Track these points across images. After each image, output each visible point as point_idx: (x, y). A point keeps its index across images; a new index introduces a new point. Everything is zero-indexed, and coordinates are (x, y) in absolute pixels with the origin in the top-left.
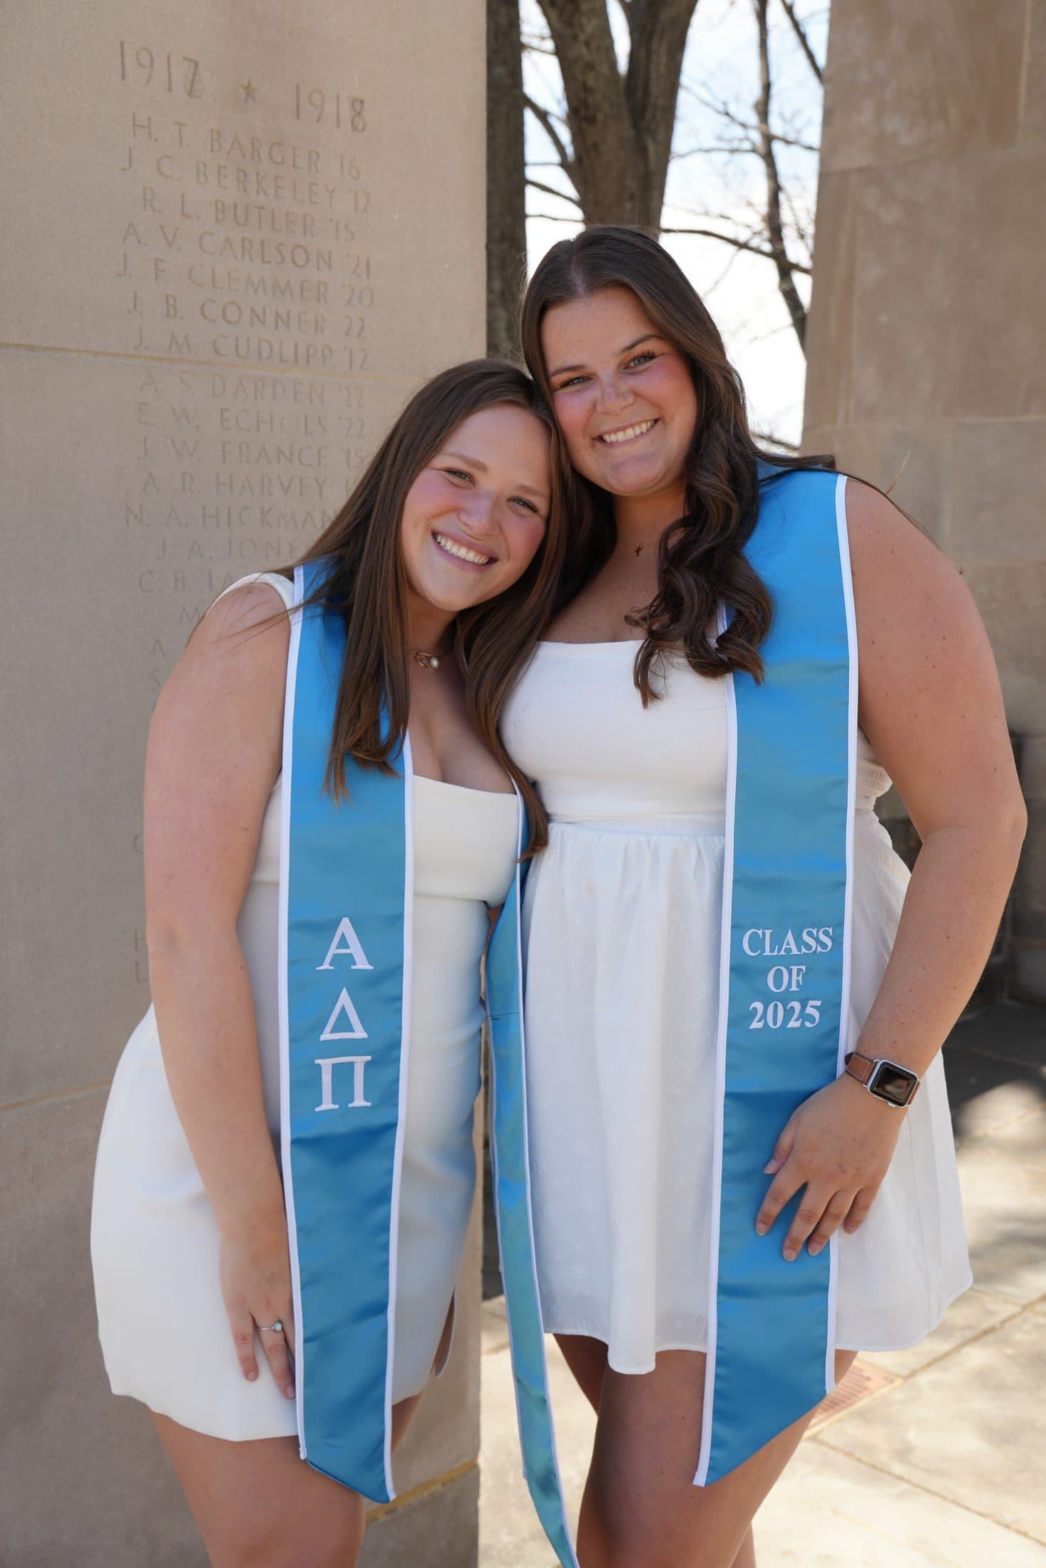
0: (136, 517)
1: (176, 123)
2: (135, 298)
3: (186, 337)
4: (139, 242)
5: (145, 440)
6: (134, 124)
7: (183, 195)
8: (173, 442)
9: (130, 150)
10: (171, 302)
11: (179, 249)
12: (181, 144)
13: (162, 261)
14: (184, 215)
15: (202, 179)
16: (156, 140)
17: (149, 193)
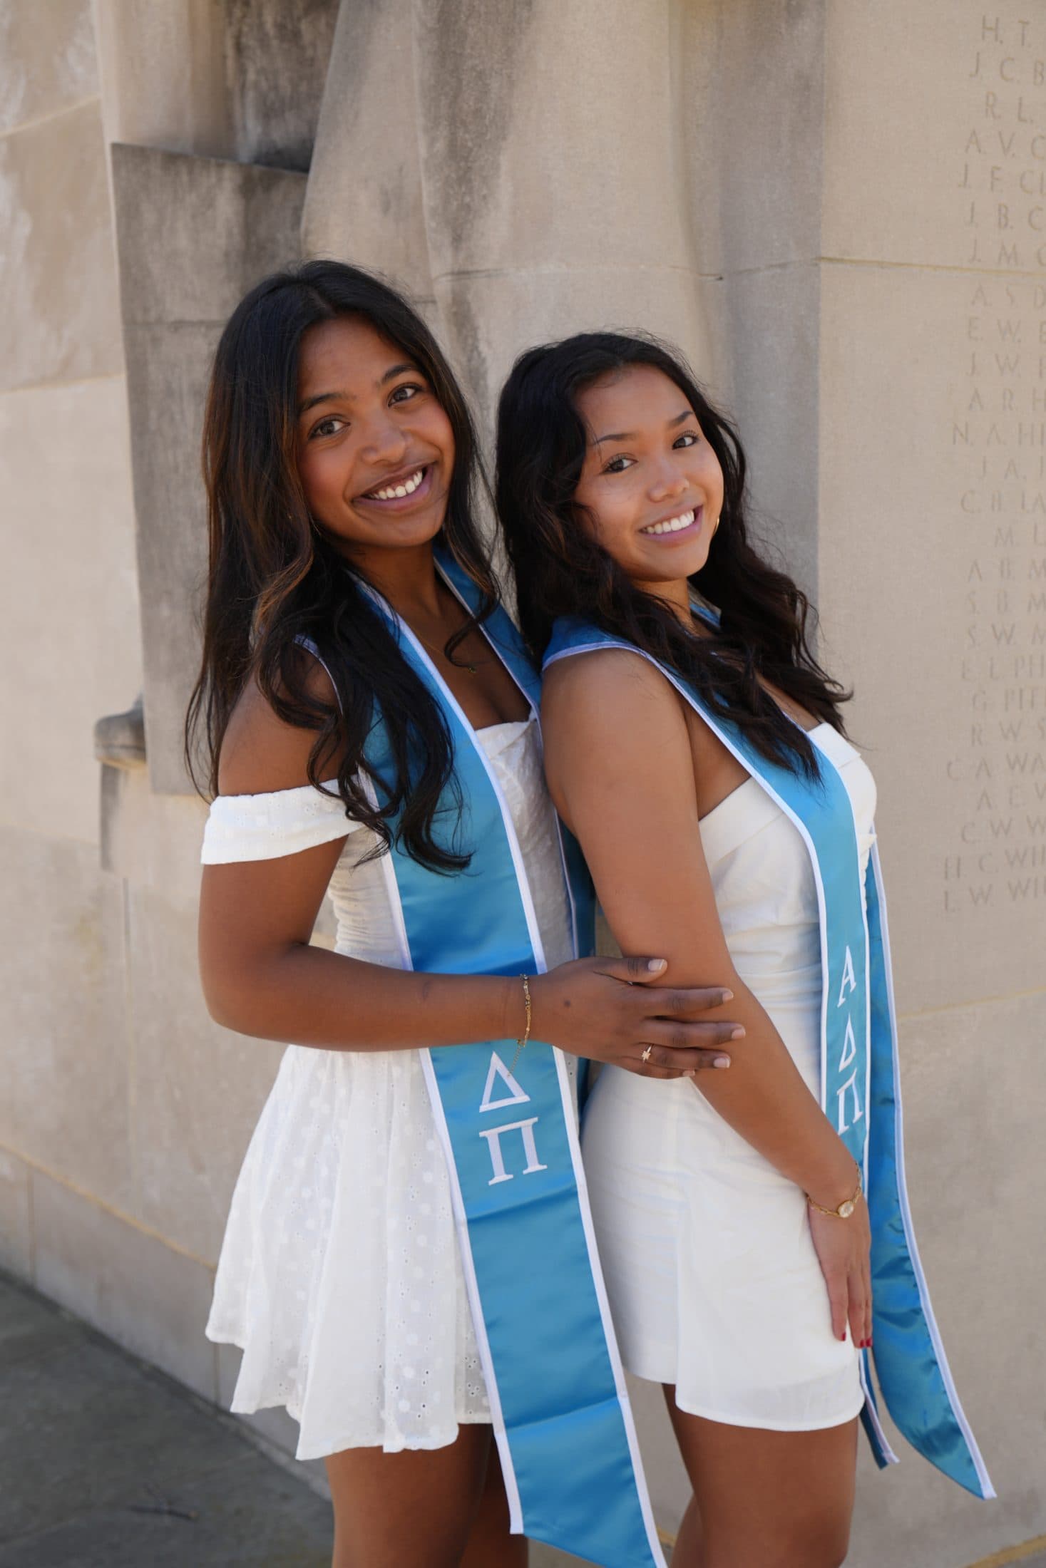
0: (961, 435)
1: (1020, 22)
2: (973, 209)
3: (1014, 247)
4: (980, 151)
5: (974, 356)
6: (984, 27)
7: (1021, 99)
8: (997, 357)
9: (978, 54)
10: (1003, 211)
11: (1013, 155)
12: (1023, 44)
13: (999, 169)
14: (1021, 119)
15: (1039, 79)
16: (1001, 42)
17: (991, 98)
